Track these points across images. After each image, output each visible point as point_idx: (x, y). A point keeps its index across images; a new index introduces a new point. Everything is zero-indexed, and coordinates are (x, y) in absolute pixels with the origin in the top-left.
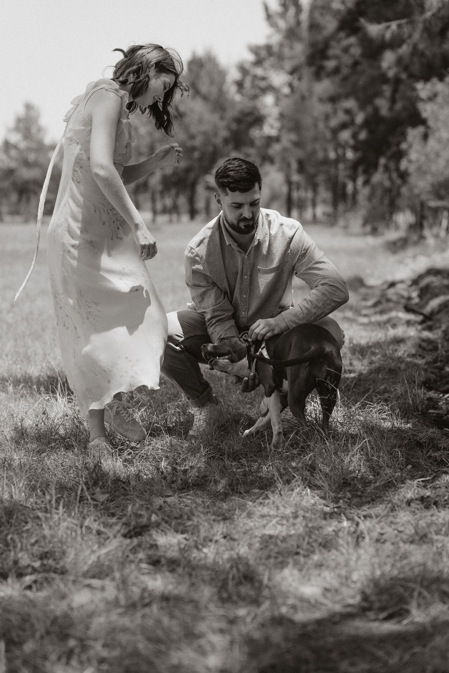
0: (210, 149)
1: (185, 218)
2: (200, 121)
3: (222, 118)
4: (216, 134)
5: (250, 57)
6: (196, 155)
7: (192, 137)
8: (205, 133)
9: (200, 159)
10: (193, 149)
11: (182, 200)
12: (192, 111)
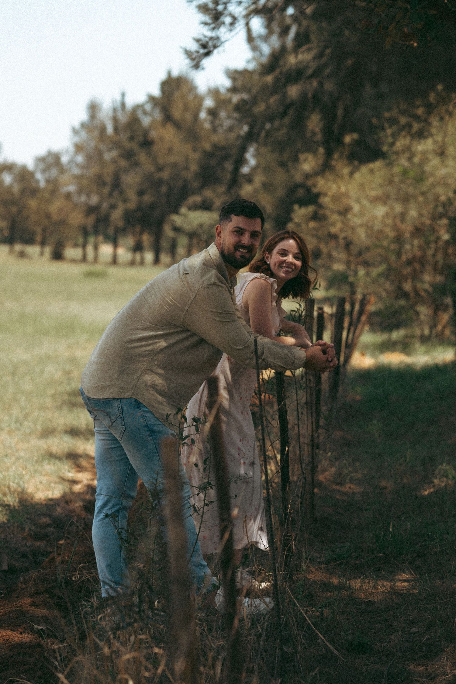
0: (180, 183)
1: (149, 256)
2: (170, 151)
3: (195, 150)
4: (186, 168)
5: (227, 83)
6: (164, 189)
7: (160, 169)
8: (175, 165)
9: (168, 195)
10: (161, 182)
11: (146, 239)
12: (162, 139)
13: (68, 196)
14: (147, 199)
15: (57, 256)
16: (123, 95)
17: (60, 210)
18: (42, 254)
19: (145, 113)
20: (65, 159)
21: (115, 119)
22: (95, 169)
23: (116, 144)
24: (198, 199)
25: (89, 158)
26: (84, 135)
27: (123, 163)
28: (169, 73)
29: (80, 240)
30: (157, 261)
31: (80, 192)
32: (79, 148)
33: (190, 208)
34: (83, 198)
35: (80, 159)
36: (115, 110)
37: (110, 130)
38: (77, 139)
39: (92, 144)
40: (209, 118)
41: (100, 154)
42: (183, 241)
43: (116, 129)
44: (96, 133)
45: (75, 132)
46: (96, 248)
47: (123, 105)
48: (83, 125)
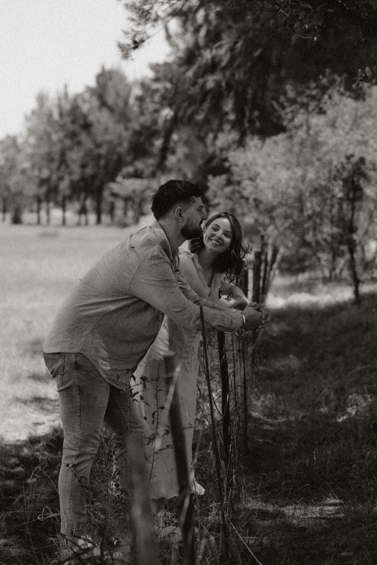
0: (115, 157)
1: (92, 217)
2: (106, 130)
3: (126, 129)
4: (120, 144)
5: (151, 74)
6: (102, 162)
7: (98, 146)
8: (110, 142)
9: (106, 166)
10: (99, 157)
11: (89, 203)
12: (98, 121)
13: (24, 172)
14: (89, 171)
15: (17, 220)
16: (66, 87)
17: (17, 183)
18: (4, 219)
19: (84, 101)
20: (20, 141)
21: (60, 107)
22: (45, 149)
23: (62, 127)
24: (131, 169)
25: (40, 139)
26: (35, 120)
27: (68, 142)
28: (103, 67)
29: (35, 207)
30: (99, 221)
31: (33, 167)
32: (31, 131)
33: (124, 177)
34: (36, 172)
35: (32, 140)
36: (59, 99)
37: (56, 116)
38: (29, 124)
39: (42, 127)
40: (137, 103)
41: (49, 135)
42: (120, 204)
43: (61, 115)
44: (45, 119)
45: (27, 118)
46: (48, 212)
47: (66, 95)
48: (33, 113)
